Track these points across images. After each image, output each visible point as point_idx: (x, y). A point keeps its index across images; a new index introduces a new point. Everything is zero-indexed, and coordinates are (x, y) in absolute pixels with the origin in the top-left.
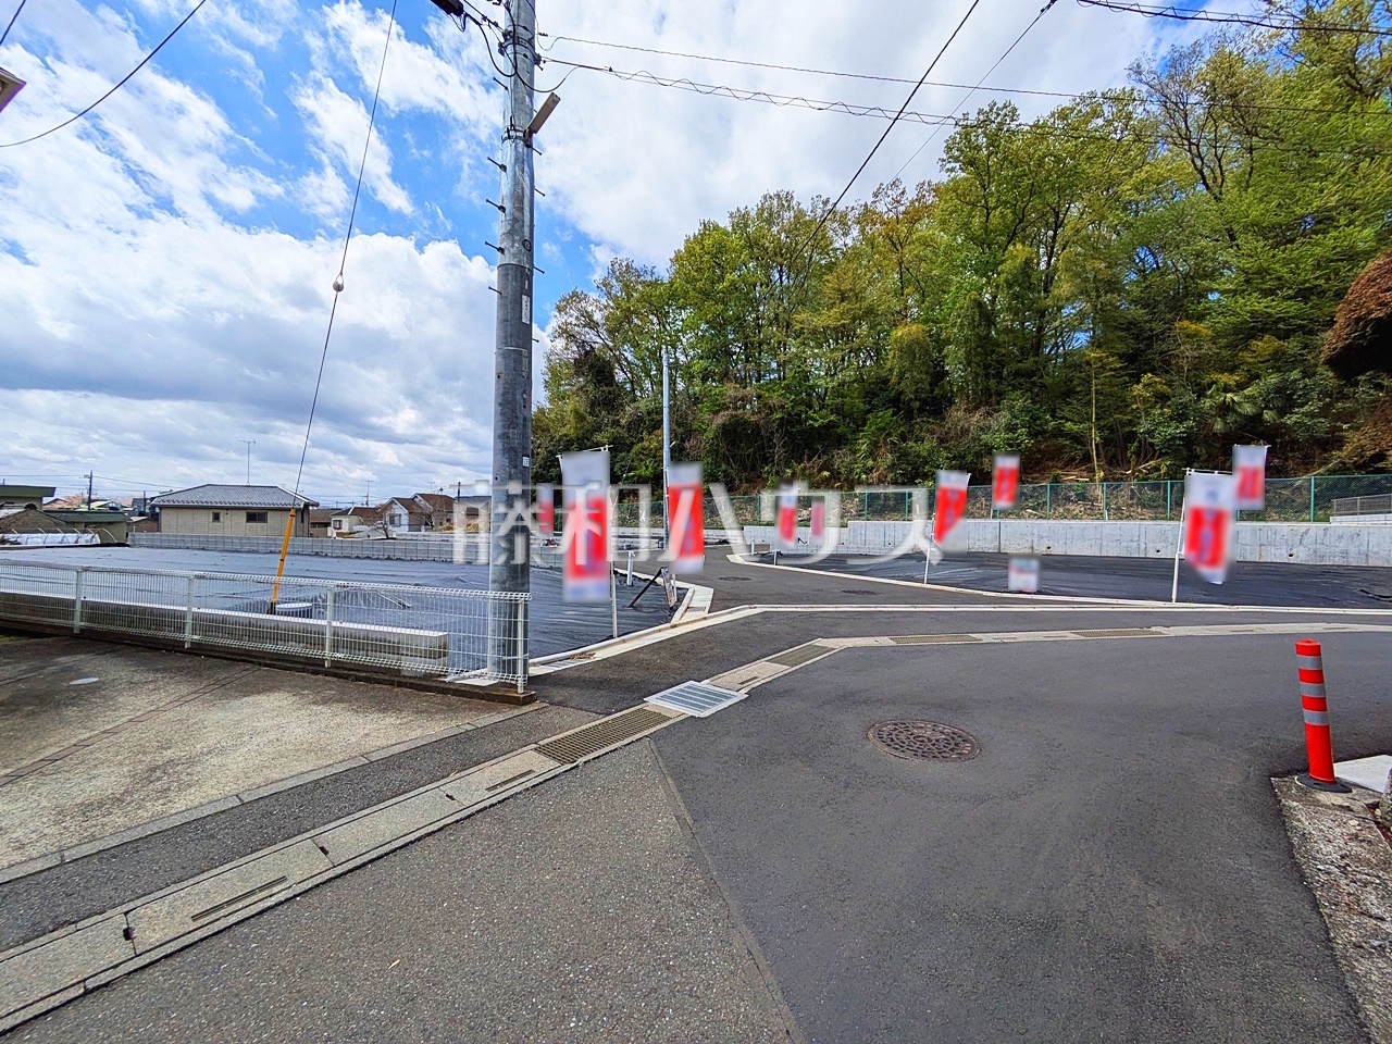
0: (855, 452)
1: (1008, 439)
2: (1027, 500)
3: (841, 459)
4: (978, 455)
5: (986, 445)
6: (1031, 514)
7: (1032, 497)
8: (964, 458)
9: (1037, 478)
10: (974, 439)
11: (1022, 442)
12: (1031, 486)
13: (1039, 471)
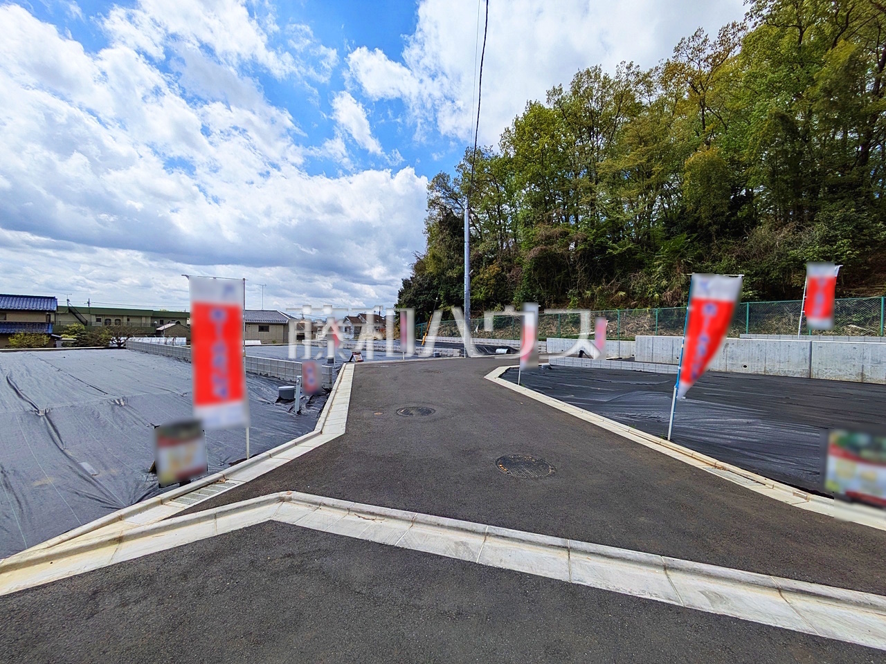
0: (650, 274)
1: (824, 252)
2: (850, 315)
3: (637, 281)
4: (786, 271)
5: (795, 259)
6: (856, 330)
7: (855, 311)
8: (768, 274)
9: (863, 292)
10: (780, 256)
11: (842, 254)
12: (856, 300)
13: (866, 284)
